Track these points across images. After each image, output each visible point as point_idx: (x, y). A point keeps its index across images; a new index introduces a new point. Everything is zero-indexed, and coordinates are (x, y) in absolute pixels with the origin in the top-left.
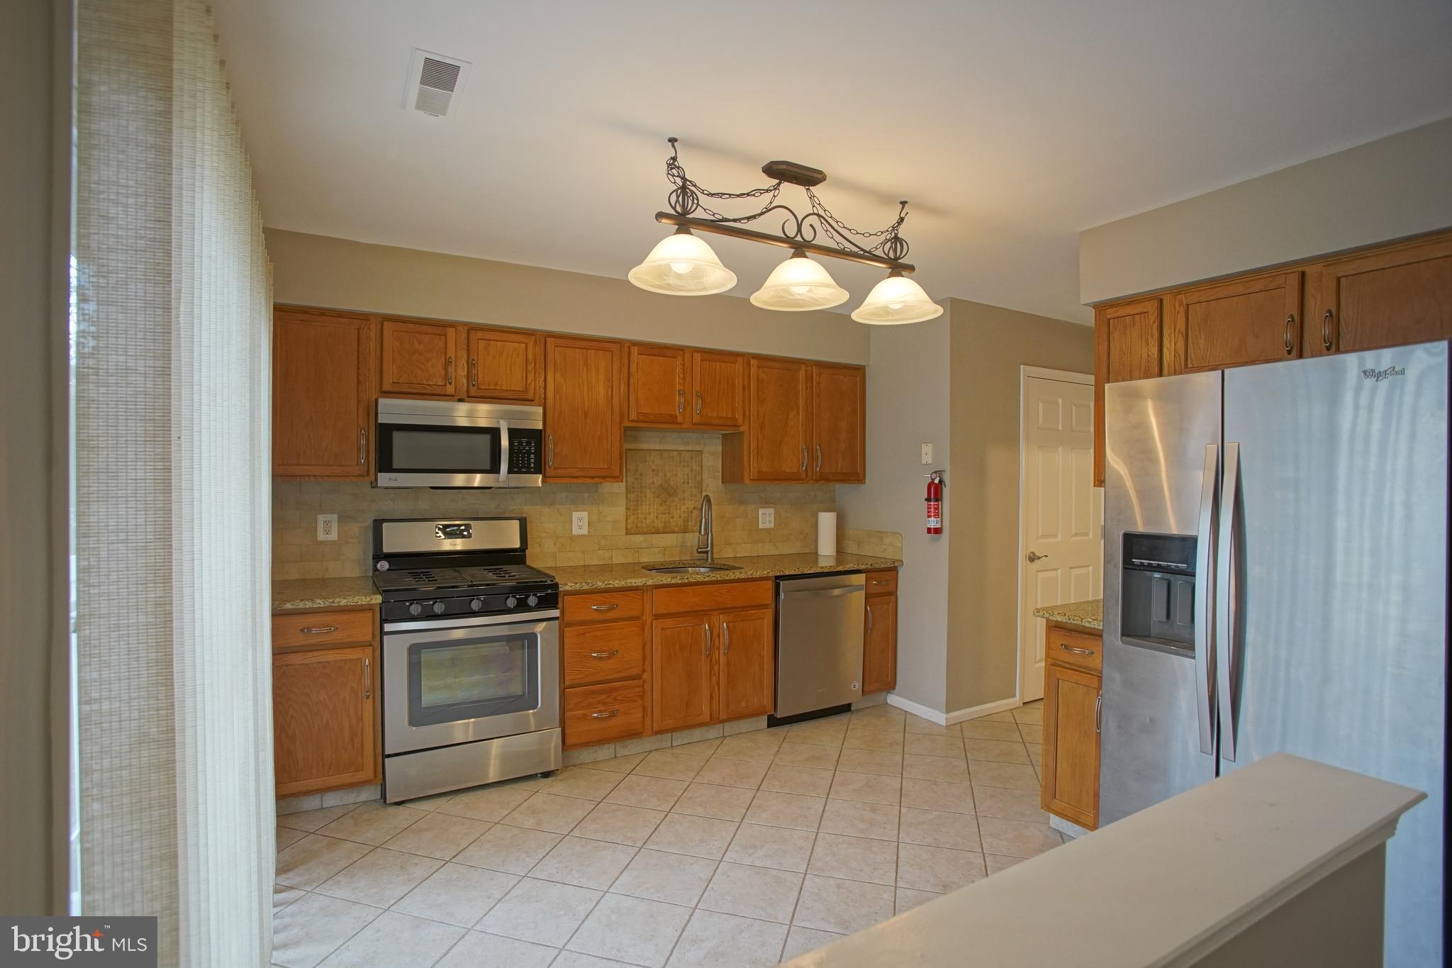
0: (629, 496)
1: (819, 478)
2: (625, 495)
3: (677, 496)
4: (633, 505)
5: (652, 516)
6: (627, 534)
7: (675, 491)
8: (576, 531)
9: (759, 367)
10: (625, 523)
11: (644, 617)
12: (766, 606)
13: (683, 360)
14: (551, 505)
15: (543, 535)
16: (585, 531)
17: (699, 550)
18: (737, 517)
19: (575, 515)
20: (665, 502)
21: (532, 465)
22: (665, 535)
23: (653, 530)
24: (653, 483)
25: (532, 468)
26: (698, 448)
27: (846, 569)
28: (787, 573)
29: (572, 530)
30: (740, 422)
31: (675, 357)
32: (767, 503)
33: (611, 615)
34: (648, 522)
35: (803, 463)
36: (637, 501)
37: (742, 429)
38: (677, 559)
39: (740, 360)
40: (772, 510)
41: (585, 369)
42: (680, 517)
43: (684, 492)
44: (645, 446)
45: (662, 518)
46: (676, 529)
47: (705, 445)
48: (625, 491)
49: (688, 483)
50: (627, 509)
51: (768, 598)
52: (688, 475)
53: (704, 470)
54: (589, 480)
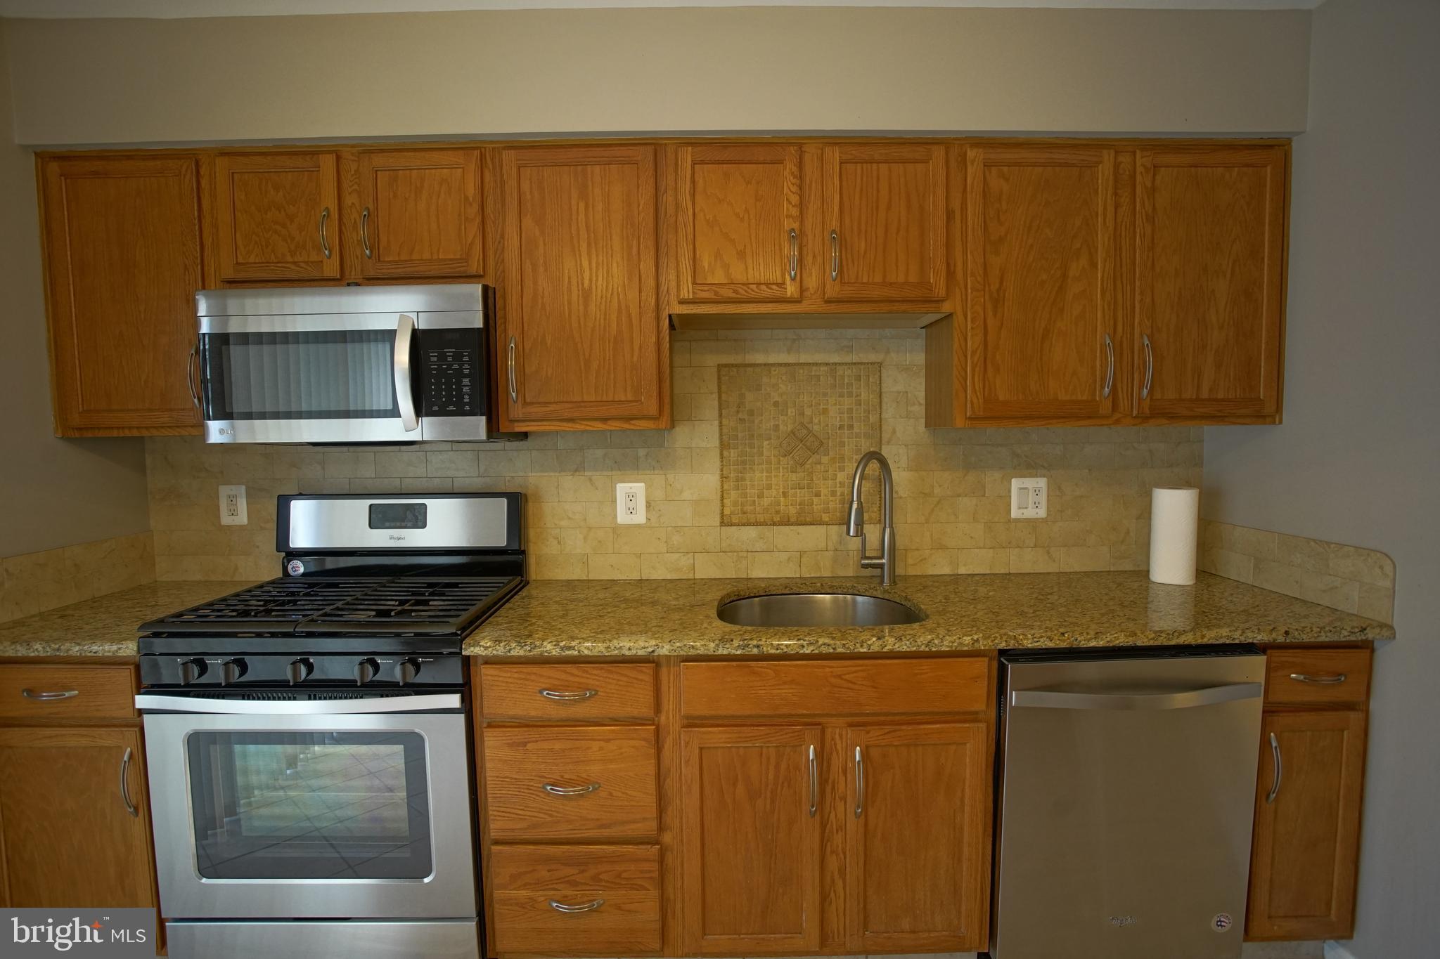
0: (726, 453)
1: (1147, 411)
2: (718, 451)
3: (827, 454)
4: (735, 472)
5: (774, 492)
6: (723, 524)
7: (822, 444)
8: (622, 518)
9: (987, 165)
10: (718, 503)
11: (663, 718)
12: (973, 717)
13: (800, 165)
14: (576, 470)
15: (564, 523)
16: (640, 518)
17: (863, 562)
18: (959, 496)
19: (622, 489)
20: (802, 465)
21: (466, 400)
22: (801, 528)
23: (777, 519)
24: (776, 427)
25: (467, 404)
26: (872, 357)
27: (1205, 641)
28: (1028, 644)
29: (615, 516)
30: (941, 291)
31: (781, 162)
32: (1029, 467)
33: (582, 711)
34: (766, 502)
35: (1103, 379)
36: (744, 462)
37: (947, 307)
38: (827, 574)
39: (939, 153)
40: (1042, 483)
41: (582, 205)
42: (833, 493)
43: (842, 444)
44: (760, 358)
45: (795, 495)
46: (825, 518)
47: (888, 352)
48: (717, 443)
49: (851, 427)
50: (723, 478)
51: (978, 696)
52: (850, 410)
53: (885, 400)
54: (599, 426)
